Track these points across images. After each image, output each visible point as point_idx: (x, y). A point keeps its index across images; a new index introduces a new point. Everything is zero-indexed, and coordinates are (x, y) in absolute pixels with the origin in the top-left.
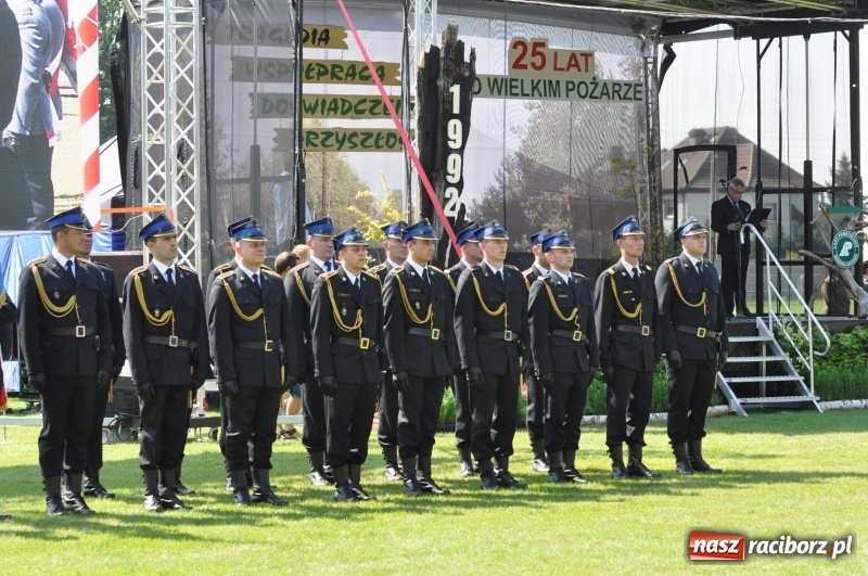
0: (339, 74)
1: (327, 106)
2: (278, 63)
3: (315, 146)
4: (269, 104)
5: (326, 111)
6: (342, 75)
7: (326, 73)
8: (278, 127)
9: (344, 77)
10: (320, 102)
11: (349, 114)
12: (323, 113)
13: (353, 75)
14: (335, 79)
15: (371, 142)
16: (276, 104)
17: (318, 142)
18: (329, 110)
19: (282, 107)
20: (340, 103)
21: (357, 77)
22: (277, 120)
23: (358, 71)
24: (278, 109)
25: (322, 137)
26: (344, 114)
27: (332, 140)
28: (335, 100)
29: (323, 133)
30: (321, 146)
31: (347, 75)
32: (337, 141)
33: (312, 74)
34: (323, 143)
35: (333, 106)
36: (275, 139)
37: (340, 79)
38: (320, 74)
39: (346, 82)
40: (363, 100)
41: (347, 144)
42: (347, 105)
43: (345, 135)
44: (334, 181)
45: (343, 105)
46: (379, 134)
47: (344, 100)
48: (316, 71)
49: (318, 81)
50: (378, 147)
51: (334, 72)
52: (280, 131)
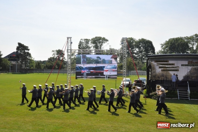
17: (165, 70)
23: (170, 64)
26: (168, 68)
27: (167, 70)
44: (168, 74)
51: (167, 64)
52: (162, 70)
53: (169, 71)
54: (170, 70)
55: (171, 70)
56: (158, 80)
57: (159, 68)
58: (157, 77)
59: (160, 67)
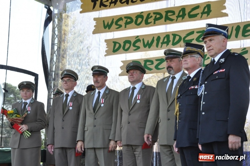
0: (171, 17)
1: (161, 41)
2: (125, 17)
3: (150, 69)
4: (117, 45)
5: (160, 44)
6: (174, 17)
7: (161, 17)
8: (124, 60)
9: (175, 18)
10: (155, 39)
11: (178, 45)
12: (157, 46)
13: (183, 16)
14: (168, 21)
16: (122, 45)
17: (152, 67)
18: (162, 43)
19: (127, 46)
20: (171, 38)
21: (187, 16)
22: (124, 55)
24: (124, 48)
25: (156, 63)
28: (167, 36)
29: (157, 60)
30: (154, 69)
31: (178, 17)
33: (149, 21)
34: (157, 66)
35: (166, 40)
37: (172, 20)
38: (156, 19)
39: (177, 21)
40: (191, 32)
42: (177, 38)
45: (174, 39)
47: (174, 34)
48: (153, 17)
49: (154, 24)
51: (167, 16)
57: (108, 53)
59: (115, 47)
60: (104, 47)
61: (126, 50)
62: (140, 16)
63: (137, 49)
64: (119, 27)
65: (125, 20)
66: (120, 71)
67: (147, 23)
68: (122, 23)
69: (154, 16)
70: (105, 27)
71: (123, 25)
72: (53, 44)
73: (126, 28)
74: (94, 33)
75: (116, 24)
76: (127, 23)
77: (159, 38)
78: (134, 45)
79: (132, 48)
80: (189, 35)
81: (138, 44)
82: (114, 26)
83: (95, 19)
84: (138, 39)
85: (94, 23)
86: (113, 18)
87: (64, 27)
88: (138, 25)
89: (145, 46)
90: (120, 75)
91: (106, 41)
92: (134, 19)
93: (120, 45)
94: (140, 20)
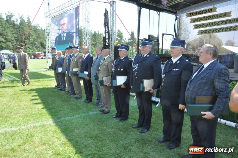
0: (214, 17)
1: (210, 24)
3: (206, 33)
4: (197, 26)
5: (210, 26)
7: (211, 17)
11: (216, 25)
15: (221, 30)
17: (207, 32)
20: (213, 23)
21: (219, 17)
22: (199, 29)
23: (219, 16)
25: (208, 31)
26: (214, 25)
27: (211, 31)
31: (216, 17)
32: (212, 31)
34: (208, 32)
36: (198, 33)
38: (209, 18)
39: (215, 19)
40: (220, 22)
41: (214, 31)
42: (215, 23)
43: (214, 30)
44: (213, 39)
45: (214, 24)
46: (223, 28)
47: (214, 22)
49: (208, 20)
50: (223, 31)
51: (212, 17)
52: (199, 31)
53: (216, 32)
54: (217, 29)
55: (220, 29)
56: (192, 55)
57: (194, 29)
58: (190, 49)
59: (196, 27)
60: (193, 27)
61: (199, 28)
62: (204, 17)
63: (203, 27)
64: (198, 21)
65: (199, 19)
66: (197, 34)
67: (206, 20)
68: (198, 20)
69: (208, 17)
70: (193, 21)
71: (199, 20)
72: (178, 27)
73: (200, 21)
74: (190, 23)
75: (197, 20)
76: (200, 20)
77: (209, 24)
78: (202, 26)
79: (201, 27)
80: (219, 22)
81: (203, 26)
82: (196, 21)
83: (190, 19)
84: (203, 24)
85: (190, 20)
86: (196, 19)
87: (181, 22)
88: (203, 20)
89: (205, 26)
90: (197, 35)
91: (194, 25)
92: (202, 18)
93: (198, 26)
94: (204, 19)
